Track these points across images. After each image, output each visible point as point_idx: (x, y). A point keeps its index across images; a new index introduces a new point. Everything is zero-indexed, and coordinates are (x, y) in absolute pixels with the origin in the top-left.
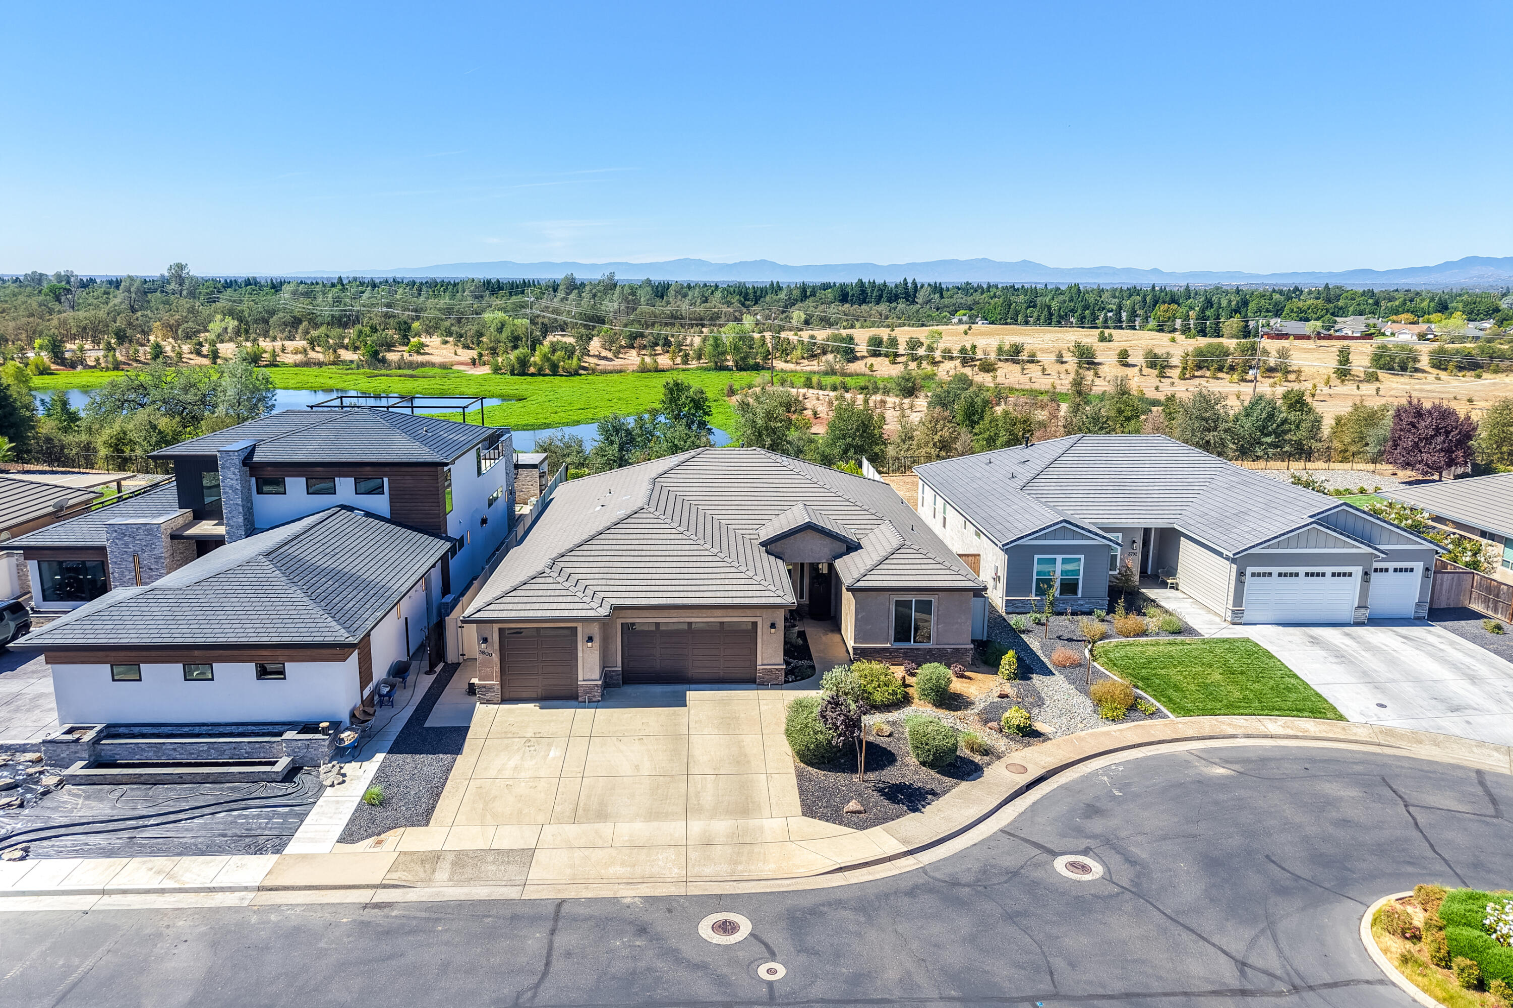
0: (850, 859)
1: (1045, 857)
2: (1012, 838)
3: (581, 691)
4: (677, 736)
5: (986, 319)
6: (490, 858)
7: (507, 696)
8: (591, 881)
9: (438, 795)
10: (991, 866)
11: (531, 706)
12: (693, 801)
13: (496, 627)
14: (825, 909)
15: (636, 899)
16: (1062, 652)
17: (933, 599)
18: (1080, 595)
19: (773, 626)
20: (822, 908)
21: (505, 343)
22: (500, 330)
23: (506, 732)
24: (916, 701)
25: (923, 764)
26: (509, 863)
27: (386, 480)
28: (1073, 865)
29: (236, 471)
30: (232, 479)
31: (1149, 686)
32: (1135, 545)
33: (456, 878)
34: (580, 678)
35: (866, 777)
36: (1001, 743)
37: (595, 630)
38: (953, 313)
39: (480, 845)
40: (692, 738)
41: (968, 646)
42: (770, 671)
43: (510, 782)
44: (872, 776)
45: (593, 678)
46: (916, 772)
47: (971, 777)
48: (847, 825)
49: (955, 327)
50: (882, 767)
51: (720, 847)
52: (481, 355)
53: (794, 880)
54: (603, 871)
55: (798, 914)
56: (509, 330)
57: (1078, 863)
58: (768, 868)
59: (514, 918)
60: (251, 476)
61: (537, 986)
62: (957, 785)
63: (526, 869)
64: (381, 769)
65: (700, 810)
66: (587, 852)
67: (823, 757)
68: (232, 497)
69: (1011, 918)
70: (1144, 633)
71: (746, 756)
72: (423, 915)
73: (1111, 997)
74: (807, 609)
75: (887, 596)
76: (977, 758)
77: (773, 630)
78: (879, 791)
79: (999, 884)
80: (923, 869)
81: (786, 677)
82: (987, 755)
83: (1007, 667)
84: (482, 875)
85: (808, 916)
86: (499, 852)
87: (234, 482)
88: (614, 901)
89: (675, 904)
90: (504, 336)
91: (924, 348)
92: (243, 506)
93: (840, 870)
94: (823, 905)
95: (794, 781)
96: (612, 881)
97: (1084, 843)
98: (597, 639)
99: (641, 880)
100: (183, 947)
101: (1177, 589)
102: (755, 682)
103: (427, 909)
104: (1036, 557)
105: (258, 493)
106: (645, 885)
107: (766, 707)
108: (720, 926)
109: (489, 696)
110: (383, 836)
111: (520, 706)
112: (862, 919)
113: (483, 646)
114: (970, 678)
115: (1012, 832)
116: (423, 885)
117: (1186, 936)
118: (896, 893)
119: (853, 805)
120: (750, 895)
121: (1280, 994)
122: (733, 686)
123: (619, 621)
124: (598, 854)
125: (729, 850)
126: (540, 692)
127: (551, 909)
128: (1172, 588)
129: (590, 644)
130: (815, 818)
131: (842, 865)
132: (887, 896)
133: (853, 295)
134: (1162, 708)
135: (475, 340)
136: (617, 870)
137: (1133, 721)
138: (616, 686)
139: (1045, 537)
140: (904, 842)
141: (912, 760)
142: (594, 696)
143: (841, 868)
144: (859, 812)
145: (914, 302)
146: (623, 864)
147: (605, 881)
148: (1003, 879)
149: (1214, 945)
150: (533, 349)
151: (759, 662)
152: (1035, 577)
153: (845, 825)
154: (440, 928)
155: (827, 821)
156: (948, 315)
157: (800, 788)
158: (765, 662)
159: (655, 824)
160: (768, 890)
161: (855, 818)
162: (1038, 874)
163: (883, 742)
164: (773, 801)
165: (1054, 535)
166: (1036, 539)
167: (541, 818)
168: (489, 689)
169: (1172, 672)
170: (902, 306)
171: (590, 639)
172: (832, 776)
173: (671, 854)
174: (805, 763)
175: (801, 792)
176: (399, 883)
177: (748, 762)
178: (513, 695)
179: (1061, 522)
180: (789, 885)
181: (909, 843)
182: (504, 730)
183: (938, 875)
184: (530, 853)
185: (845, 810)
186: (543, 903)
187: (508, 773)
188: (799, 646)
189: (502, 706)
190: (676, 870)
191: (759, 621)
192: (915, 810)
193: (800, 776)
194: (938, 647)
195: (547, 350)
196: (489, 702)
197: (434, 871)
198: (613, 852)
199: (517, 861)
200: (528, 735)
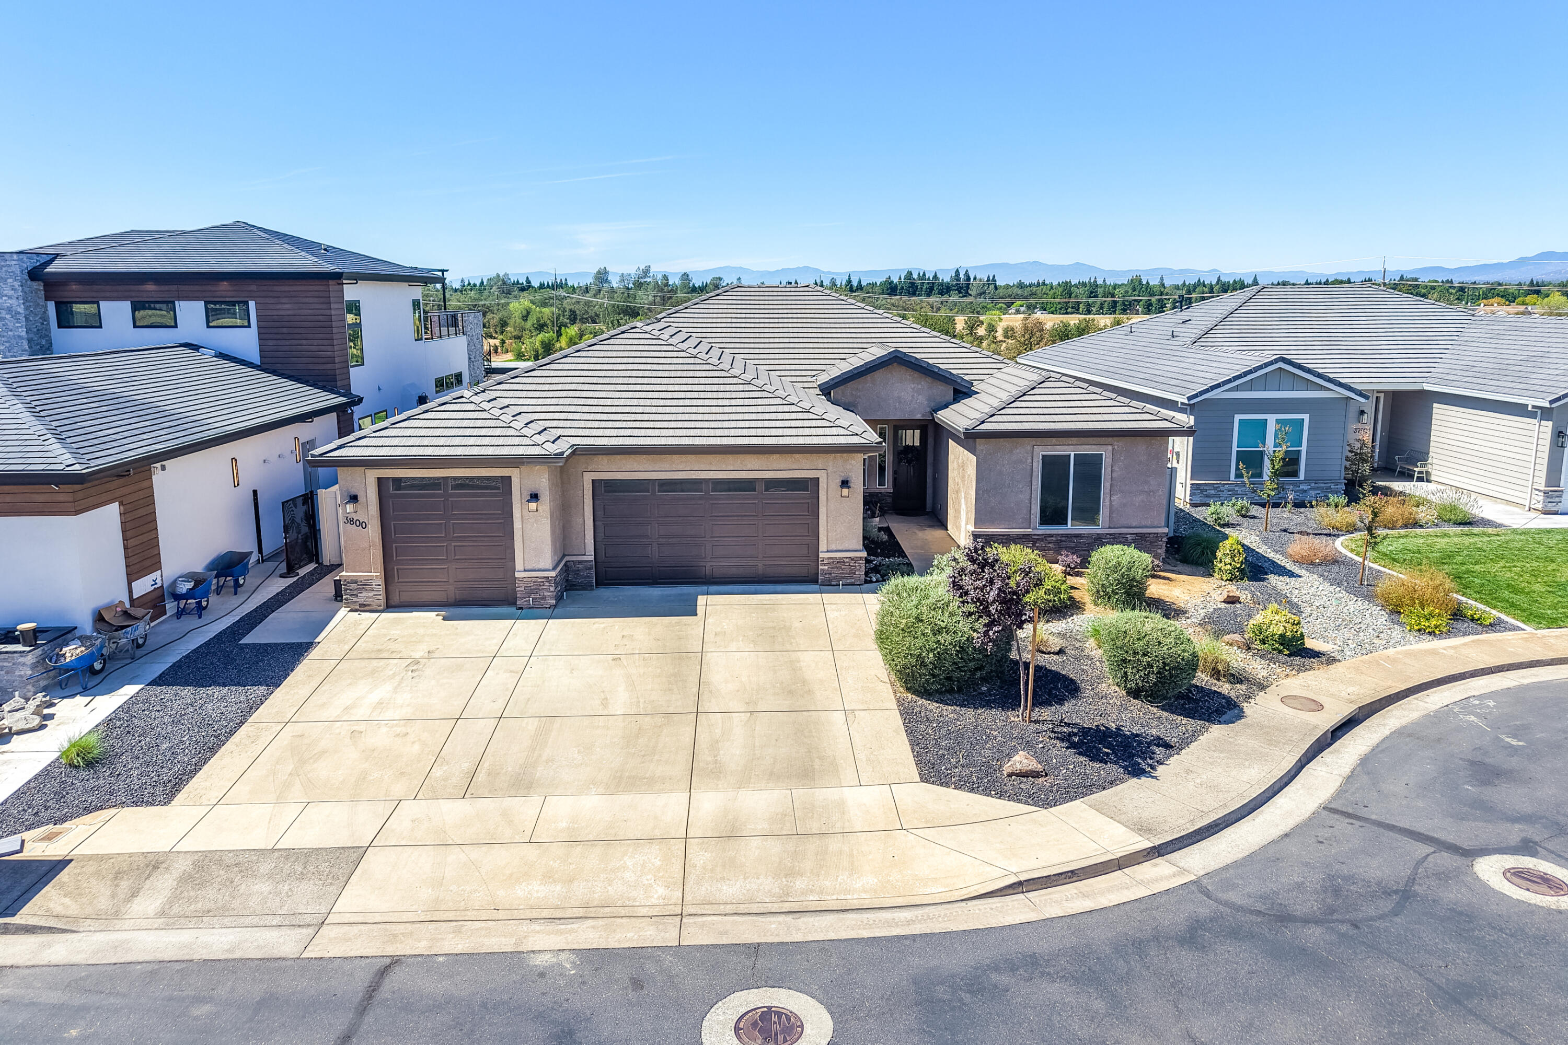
0: (1034, 864)
1: (1446, 860)
2: (1357, 823)
3: (520, 588)
4: (680, 655)
5: (1045, 310)
6: (265, 868)
7: (395, 599)
8: (470, 915)
9: (213, 750)
10: (1346, 879)
11: (432, 615)
12: (704, 756)
13: (372, 475)
14: (1003, 979)
15: (563, 956)
16: (1299, 546)
17: (1105, 452)
18: (1302, 477)
19: (845, 484)
20: (994, 977)
21: (530, 331)
22: (525, 318)
23: (379, 651)
24: (1090, 606)
25: (1135, 693)
26: (302, 877)
27: (252, 304)
28: (1519, 875)
29: (17, 284)
30: (10, 297)
31: (1466, 587)
32: (1365, 416)
33: (176, 909)
34: (519, 565)
35: (1035, 715)
36: (1257, 667)
37: (542, 480)
38: (1009, 305)
39: (259, 840)
40: (707, 657)
41: (1160, 530)
42: (841, 561)
43: (361, 727)
44: (1046, 713)
45: (541, 566)
46: (1123, 708)
47: (1224, 717)
48: (1014, 797)
49: (1013, 316)
50: (1061, 701)
51: (755, 842)
52: (503, 342)
53: (920, 912)
54: (501, 893)
55: (941, 992)
56: (535, 318)
57: (1528, 871)
58: (861, 885)
60: (47, 298)
62: (1205, 729)
63: (334, 890)
64: (126, 708)
65: (717, 772)
66: (475, 853)
67: (949, 678)
68: (11, 325)
69: (1458, 1002)
70: (1416, 524)
71: (804, 682)
72: (55, 997)
74: (889, 500)
75: (1029, 448)
76: (1225, 688)
77: (845, 491)
78: (1062, 740)
79: (1382, 917)
80: (1198, 886)
81: (866, 574)
82: (1240, 682)
83: (1228, 560)
84: (236, 904)
85: (967, 998)
86: (289, 854)
87: (13, 302)
88: (514, 959)
89: (650, 967)
90: (529, 324)
91: (984, 326)
92: (30, 341)
93: (1018, 887)
94: (997, 969)
95: (897, 721)
96: (516, 914)
97: (1515, 833)
98: (545, 497)
99: (580, 912)
101: (1428, 481)
102: (815, 581)
104: (1237, 418)
105: (59, 327)
106: (590, 922)
107: (836, 614)
108: (754, 1025)
109: (363, 597)
110: (67, 825)
111: (415, 614)
112: (1099, 1005)
113: (349, 508)
114: (1168, 579)
115: (1350, 811)
116: (95, 925)
118: (1156, 938)
119: (1021, 760)
120: (825, 947)
122: (780, 587)
123: (588, 478)
124: (500, 857)
125: (775, 847)
126: (452, 592)
127: (364, 979)
128: (1420, 479)
129: (533, 506)
130: (947, 785)
131: (1023, 878)
132: (1139, 945)
133: (902, 288)
134: (1503, 617)
135: (498, 330)
136: (533, 891)
137: (1464, 634)
138: (587, 587)
139: (1250, 386)
140: (1141, 829)
141: (1111, 688)
142: (544, 598)
143: (1020, 883)
144: (1035, 774)
145: (967, 294)
146: (549, 877)
147: (501, 915)
148: (1386, 905)
150: (559, 334)
151: (823, 546)
152: (1235, 449)
153: (1010, 798)
154: (74, 1033)
155: (972, 790)
156: (1004, 306)
157: (910, 732)
158: (833, 547)
159: (625, 799)
160: (866, 934)
161: (1026, 784)
162: (1452, 895)
163: (1052, 663)
164: (861, 757)
165: (1264, 382)
166: (1236, 389)
167: (399, 789)
168: (364, 585)
169: (1495, 568)
170: (954, 298)
171: (535, 497)
172: (969, 715)
173: (653, 856)
174: (916, 692)
175: (914, 742)
176: (43, 923)
177: (810, 692)
178: (406, 597)
179: (1276, 361)
180: (909, 922)
181: (1150, 831)
182: (376, 647)
183: (1233, 896)
184: (355, 856)
185: (1007, 768)
186: (348, 966)
187: (361, 713)
188: (883, 543)
189: (385, 615)
190: (661, 891)
191: (822, 475)
192: (1137, 772)
193: (908, 715)
194: (1112, 531)
195: (573, 333)
196: (363, 608)
197: (134, 894)
198: (531, 852)
199: (320, 873)
200: (417, 655)
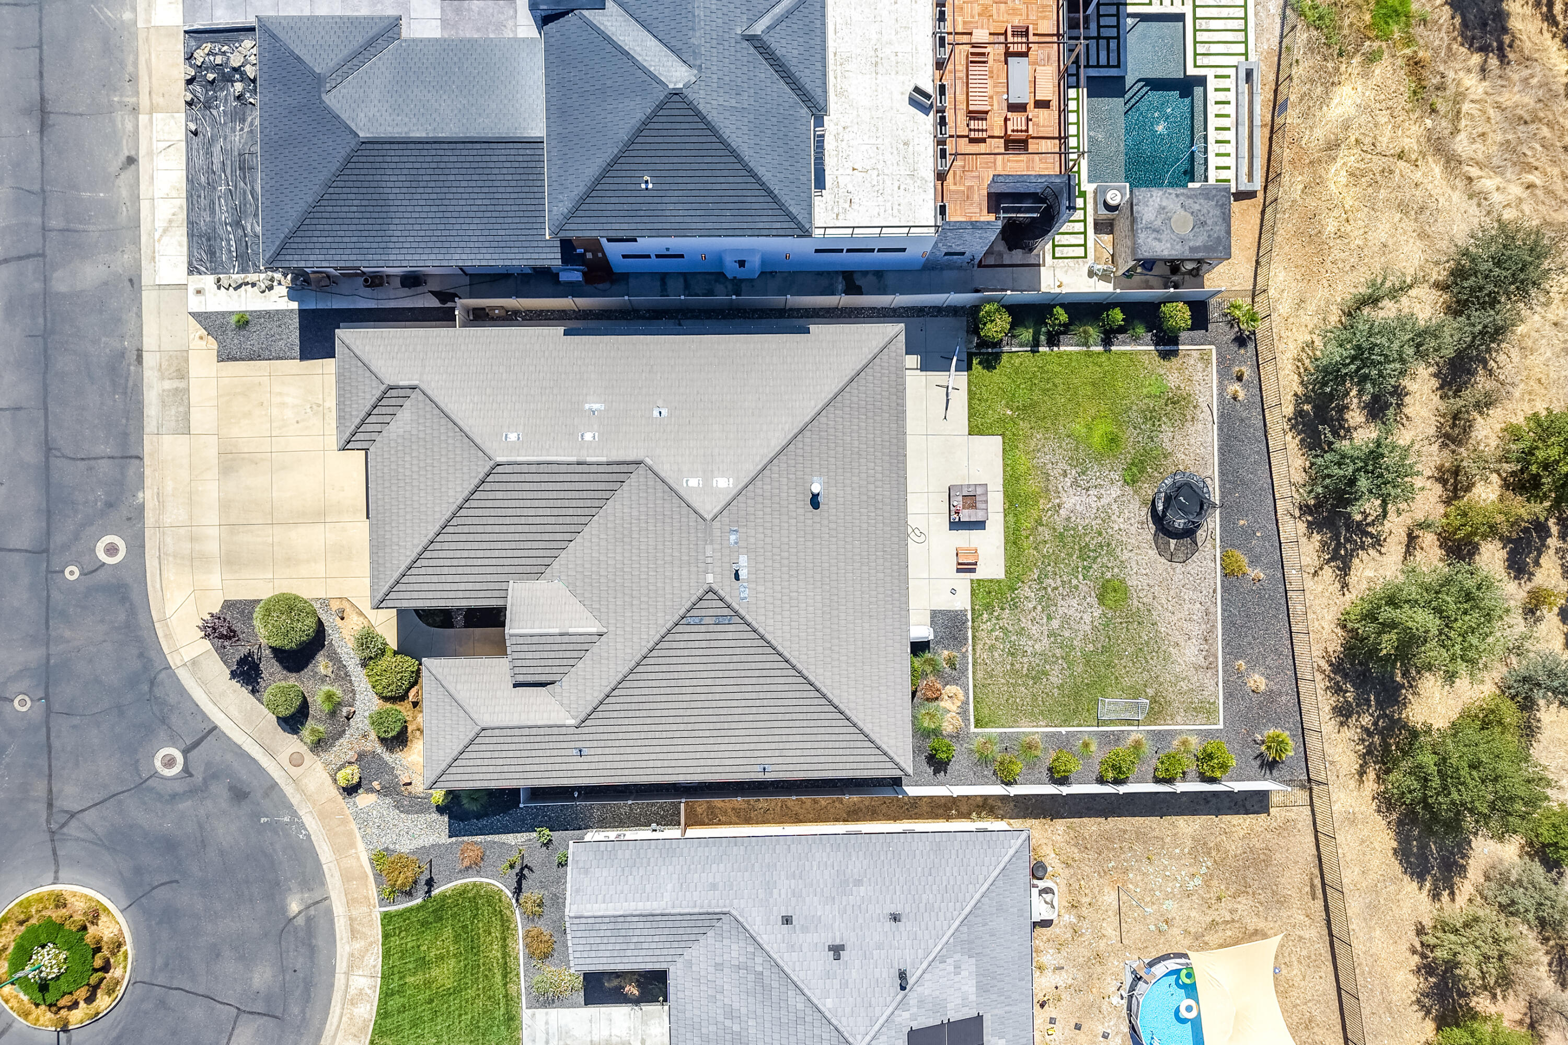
1: (183, 746)
6: (182, 409)
10: (172, 710)
15: (142, 500)
26: (178, 421)
28: (172, 760)
33: (165, 393)
39: (195, 400)
51: (191, 547)
54: (169, 478)
55: (125, 591)
57: (175, 763)
58: (170, 574)
59: (126, 435)
61: (64, 456)
63: (172, 432)
64: (278, 312)
66: (188, 466)
73: (48, 738)
84: (166, 407)
85: (121, 596)
86: (188, 413)
88: (141, 487)
89: (136, 521)
96: (161, 484)
99: (160, 500)
100: (105, 268)
103: (135, 385)
106: (156, 504)
108: (113, 547)
116: (159, 376)
117: (98, 797)
120: (144, 563)
121: (48, 822)
124: (185, 473)
125: (188, 552)
127: (133, 453)
130: (224, 605)
136: (169, 486)
146: (177, 489)
149: (90, 807)
154: (118, 397)
162: (163, 735)
173: (185, 518)
175: (247, 601)
180: (154, 587)
184: (186, 432)
186: (140, 447)
190: (169, 522)
192: (234, 675)
197: (171, 379)
198: (187, 482)
199: (179, 426)
